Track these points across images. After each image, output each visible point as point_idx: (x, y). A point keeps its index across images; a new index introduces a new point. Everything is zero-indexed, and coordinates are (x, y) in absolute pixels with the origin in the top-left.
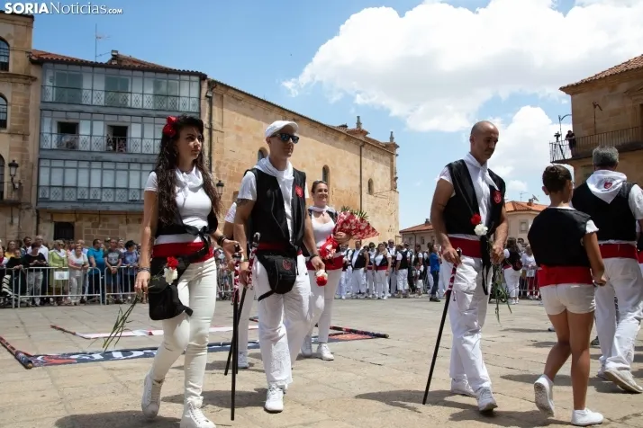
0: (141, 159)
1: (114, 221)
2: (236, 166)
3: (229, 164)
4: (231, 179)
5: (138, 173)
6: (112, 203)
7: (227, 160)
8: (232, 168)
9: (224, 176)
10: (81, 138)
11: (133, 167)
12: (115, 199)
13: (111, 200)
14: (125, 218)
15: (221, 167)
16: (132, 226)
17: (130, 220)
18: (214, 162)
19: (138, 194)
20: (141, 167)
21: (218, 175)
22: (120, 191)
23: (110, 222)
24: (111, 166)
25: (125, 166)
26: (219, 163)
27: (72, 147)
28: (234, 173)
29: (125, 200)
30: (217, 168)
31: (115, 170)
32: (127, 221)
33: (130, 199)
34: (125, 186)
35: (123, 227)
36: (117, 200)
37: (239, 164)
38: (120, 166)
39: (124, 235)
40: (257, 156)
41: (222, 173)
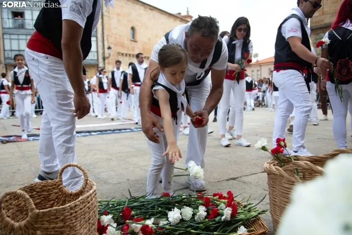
2: (118, 37)
3: (114, 36)
4: (116, 45)
7: (113, 33)
8: (116, 38)
9: (112, 43)
10: (26, 21)
15: (110, 38)
18: (105, 35)
21: (108, 42)
26: (108, 35)
27: (22, 26)
28: (117, 41)
30: (107, 39)
37: (120, 36)
40: (130, 31)
41: (110, 42)
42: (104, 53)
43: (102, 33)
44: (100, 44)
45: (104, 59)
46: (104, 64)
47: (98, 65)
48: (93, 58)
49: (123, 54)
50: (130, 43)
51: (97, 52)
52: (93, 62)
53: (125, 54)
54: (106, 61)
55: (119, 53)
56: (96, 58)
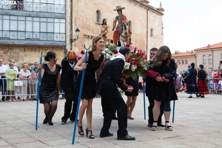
0: (33, 15)
1: (17, 50)
2: (85, 20)
3: (81, 18)
4: (82, 27)
5: (31, 23)
6: (16, 39)
7: (80, 16)
8: (83, 21)
11: (28, 19)
12: (18, 38)
13: (16, 38)
14: (23, 49)
15: (77, 20)
16: (28, 53)
17: (26, 50)
18: (73, 18)
19: (31, 34)
20: (33, 19)
21: (75, 25)
22: (21, 33)
23: (14, 51)
24: (15, 18)
25: (23, 18)
26: (76, 18)
28: (83, 23)
29: (23, 38)
30: (75, 21)
31: (18, 20)
32: (25, 50)
33: (27, 37)
34: (23, 30)
35: (22, 54)
36: (19, 38)
37: (86, 19)
38: (20, 18)
39: (23, 58)
40: (95, 14)
41: (77, 24)
42: (71, 35)
43: (70, 15)
44: (69, 26)
45: (72, 41)
46: (71, 46)
47: (65, 47)
48: (61, 40)
49: (89, 37)
50: (95, 25)
51: (65, 33)
52: (61, 44)
53: (90, 37)
54: (73, 43)
55: (85, 35)
56: (64, 40)
